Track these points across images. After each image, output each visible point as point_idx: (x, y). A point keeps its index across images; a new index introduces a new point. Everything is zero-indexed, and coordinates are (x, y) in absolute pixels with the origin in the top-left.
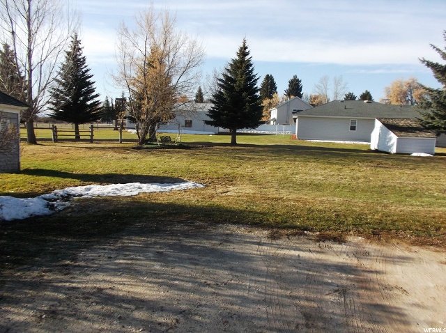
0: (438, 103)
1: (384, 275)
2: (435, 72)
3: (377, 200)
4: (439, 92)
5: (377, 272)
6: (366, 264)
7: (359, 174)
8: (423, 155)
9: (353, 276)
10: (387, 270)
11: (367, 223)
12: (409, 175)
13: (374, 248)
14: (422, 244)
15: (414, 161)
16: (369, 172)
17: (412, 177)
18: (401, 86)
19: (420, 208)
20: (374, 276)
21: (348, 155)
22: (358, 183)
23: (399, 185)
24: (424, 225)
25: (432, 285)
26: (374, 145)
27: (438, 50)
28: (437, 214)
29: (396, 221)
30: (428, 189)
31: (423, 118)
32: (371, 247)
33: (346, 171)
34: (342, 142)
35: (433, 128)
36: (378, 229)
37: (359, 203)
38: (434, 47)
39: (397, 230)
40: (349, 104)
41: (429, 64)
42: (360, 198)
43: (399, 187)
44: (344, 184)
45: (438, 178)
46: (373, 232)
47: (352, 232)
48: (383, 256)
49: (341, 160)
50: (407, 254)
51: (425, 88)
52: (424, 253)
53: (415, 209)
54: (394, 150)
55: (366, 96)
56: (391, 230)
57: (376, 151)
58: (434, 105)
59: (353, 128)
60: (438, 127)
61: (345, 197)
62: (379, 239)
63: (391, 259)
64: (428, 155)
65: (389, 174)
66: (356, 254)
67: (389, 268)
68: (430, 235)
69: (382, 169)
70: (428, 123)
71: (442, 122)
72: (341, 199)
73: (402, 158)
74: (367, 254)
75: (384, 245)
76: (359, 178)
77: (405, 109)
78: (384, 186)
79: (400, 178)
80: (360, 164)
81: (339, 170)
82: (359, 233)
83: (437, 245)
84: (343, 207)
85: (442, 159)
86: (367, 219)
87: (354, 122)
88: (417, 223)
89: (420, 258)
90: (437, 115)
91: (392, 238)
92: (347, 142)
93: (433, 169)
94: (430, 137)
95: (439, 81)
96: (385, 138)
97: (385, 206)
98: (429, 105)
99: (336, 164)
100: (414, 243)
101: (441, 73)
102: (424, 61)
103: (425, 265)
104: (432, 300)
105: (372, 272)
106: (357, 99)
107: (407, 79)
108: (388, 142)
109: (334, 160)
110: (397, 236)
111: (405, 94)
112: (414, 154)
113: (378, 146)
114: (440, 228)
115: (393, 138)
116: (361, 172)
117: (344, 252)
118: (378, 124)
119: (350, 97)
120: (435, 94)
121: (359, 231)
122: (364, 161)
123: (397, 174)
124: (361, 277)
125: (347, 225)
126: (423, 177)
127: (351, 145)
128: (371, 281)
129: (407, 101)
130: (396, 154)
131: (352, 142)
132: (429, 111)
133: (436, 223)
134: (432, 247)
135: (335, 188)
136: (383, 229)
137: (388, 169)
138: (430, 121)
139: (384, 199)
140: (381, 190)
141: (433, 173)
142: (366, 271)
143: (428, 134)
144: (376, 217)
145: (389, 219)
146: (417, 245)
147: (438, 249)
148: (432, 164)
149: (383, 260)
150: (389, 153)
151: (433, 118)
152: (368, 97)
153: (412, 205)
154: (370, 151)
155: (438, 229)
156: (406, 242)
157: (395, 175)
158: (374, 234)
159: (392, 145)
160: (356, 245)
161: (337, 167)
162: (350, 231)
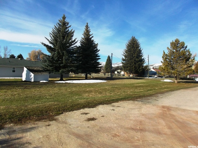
0: (49, 60)
1: (22, 139)
2: (47, 49)
3: (23, 104)
4: (49, 56)
5: (18, 139)
6: (13, 136)
7: (16, 93)
8: (44, 81)
9: (5, 145)
10: (23, 136)
11: (16, 116)
12: (38, 90)
13: (18, 127)
14: (39, 120)
15: (41, 84)
16: (20, 91)
17: (39, 91)
18: (35, 53)
19: (41, 104)
20: (17, 141)
21: (11, 84)
22: (14, 97)
23: (33, 96)
24: (41, 111)
25: (41, 137)
26: (24, 78)
27: (48, 40)
28: (47, 105)
29: (30, 112)
30: (45, 96)
31: (44, 67)
32: (17, 127)
33: (9, 92)
34: (8, 78)
35: (48, 70)
36: (21, 117)
37: (13, 107)
38: (46, 39)
39: (30, 116)
40: (12, 60)
41: (45, 45)
42: (14, 105)
43: (34, 97)
44: (7, 99)
45: (49, 90)
46: (18, 120)
47: (8, 123)
48: (22, 130)
49: (7, 87)
50: (33, 126)
51: (44, 54)
52: (40, 123)
53: (39, 105)
54: (33, 80)
55: (20, 56)
56: (27, 117)
57: (25, 81)
58: (47, 61)
59: (14, 71)
60: (49, 70)
61: (7, 105)
62: (21, 122)
63: (26, 130)
64: (46, 81)
65: (30, 91)
66: (9, 133)
67: (24, 135)
68: (43, 115)
69: (27, 89)
70: (46, 68)
71: (51, 68)
72: (4, 107)
73: (36, 83)
74: (14, 131)
75: (23, 125)
76: (15, 95)
77: (37, 63)
78: (27, 97)
79: (34, 93)
80: (17, 88)
81: (5, 92)
82: (12, 122)
83: (46, 119)
84: (5, 111)
85: (51, 82)
86: (16, 114)
87: (14, 68)
88: (39, 111)
89: (38, 126)
90: (49, 65)
91: (27, 120)
92: (11, 78)
93: (48, 87)
94: (46, 74)
95: (49, 52)
96: (29, 75)
97: (26, 106)
98: (46, 61)
99: (4, 89)
100: (36, 120)
101: (50, 49)
102: (43, 44)
103: (40, 129)
104: (41, 143)
105: (16, 139)
106: (16, 58)
107: (37, 50)
108: (30, 77)
109: (3, 87)
110: (30, 119)
111: (37, 57)
112: (41, 82)
113: (26, 79)
114: (47, 111)
115: (32, 75)
116: (17, 92)
117: (2, 134)
118: (25, 69)
119: (12, 57)
120: (47, 57)
121: (11, 121)
122: (18, 87)
123: (33, 91)
124: (10, 144)
125: (6, 119)
126: (43, 91)
127: (13, 79)
128: (15, 144)
129: (38, 59)
130: (34, 82)
131: (14, 78)
132: (46, 64)
133: (46, 109)
134: (43, 120)
135: (2, 101)
136: (23, 117)
137: (30, 89)
138: (47, 68)
139: (26, 103)
140: (26, 99)
141: (48, 89)
142: (13, 140)
143: (46, 73)
144: (21, 112)
145: (26, 112)
146: (37, 121)
147: (46, 120)
148: (48, 85)
149: (22, 132)
150: (31, 82)
151: (47, 67)
152: (21, 57)
153: (37, 104)
154: (23, 81)
155: (46, 112)
156: (33, 121)
157: (32, 91)
158: (19, 120)
159: (32, 78)
160: (9, 128)
161: (5, 90)
162: (7, 122)
